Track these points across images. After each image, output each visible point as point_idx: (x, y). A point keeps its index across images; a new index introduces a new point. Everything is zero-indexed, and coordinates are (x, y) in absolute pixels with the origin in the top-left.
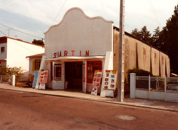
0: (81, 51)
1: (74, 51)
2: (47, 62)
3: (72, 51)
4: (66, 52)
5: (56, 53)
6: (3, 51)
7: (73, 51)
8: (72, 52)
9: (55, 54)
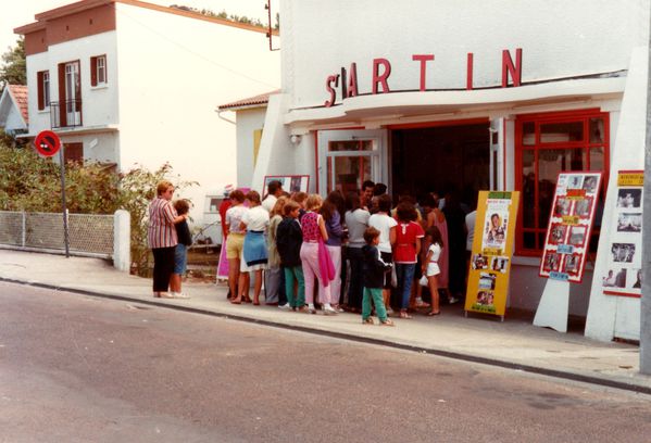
0: (470, 56)
1: (431, 58)
2: (296, 131)
3: (416, 58)
4: (382, 69)
5: (335, 79)
6: (101, 80)
7: (423, 59)
8: (419, 63)
9: (333, 84)
